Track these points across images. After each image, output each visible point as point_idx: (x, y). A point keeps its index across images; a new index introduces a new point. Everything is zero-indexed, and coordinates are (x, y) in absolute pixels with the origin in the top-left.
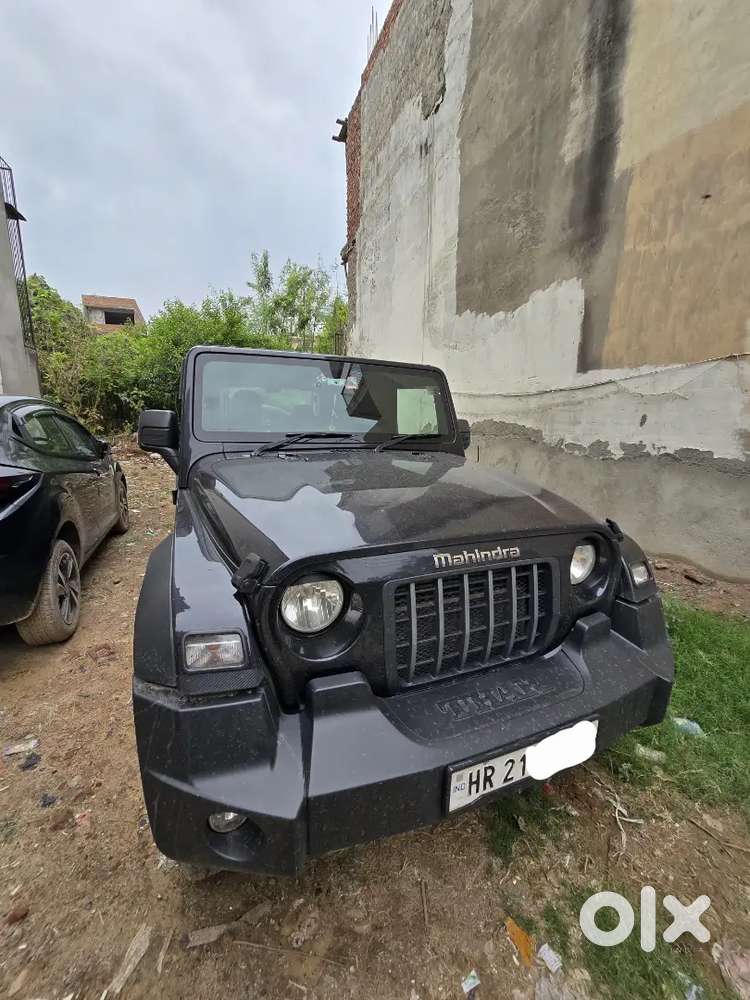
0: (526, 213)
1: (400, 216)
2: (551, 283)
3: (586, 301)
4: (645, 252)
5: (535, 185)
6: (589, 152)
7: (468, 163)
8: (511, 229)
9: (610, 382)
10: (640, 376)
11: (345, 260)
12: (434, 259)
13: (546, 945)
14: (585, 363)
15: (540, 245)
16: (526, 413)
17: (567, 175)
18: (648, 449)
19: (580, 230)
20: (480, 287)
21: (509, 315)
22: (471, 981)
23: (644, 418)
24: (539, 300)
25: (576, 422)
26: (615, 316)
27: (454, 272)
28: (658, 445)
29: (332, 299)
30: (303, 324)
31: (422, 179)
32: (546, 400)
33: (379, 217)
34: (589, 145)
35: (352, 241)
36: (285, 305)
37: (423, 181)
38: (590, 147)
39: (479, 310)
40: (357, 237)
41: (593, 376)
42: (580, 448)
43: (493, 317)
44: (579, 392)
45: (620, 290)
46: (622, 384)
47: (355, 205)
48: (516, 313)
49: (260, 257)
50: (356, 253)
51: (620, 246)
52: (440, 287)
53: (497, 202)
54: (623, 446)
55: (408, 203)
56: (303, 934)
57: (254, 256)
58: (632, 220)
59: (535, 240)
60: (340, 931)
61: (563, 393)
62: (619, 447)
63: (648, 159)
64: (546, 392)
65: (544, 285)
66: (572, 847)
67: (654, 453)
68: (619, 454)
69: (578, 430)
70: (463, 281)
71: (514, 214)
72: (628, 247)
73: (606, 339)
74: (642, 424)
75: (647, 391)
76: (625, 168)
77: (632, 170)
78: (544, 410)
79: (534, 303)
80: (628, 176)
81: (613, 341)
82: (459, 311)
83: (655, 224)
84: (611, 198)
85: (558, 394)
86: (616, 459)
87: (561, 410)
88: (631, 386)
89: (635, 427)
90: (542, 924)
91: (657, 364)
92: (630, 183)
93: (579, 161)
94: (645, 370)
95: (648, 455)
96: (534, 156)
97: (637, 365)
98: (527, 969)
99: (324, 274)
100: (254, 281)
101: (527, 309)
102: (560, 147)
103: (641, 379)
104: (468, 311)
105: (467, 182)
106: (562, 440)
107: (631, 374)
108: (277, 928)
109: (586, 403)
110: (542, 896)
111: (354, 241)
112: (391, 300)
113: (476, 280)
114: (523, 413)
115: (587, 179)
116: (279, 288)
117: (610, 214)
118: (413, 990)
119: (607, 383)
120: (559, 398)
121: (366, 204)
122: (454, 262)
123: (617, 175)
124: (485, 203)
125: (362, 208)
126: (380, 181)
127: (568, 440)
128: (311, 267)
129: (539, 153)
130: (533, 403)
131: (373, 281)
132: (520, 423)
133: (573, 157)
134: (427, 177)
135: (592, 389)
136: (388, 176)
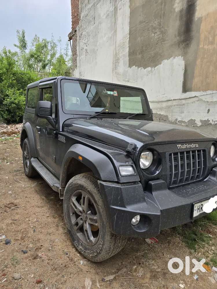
0: (160, 29)
1: (100, 23)
2: (171, 57)
3: (185, 65)
4: (207, 48)
5: (163, 18)
6: (185, 9)
7: (133, 4)
8: (153, 35)
9: (195, 97)
10: (207, 95)
11: (70, 39)
12: (118, 42)
13: (214, 267)
14: (185, 89)
15: (166, 42)
16: (161, 109)
17: (176, 16)
18: (211, 122)
19: (182, 38)
20: (139, 56)
21: (153, 69)
22: (196, 277)
23: (209, 110)
24: (166, 63)
25: (182, 112)
26: (197, 72)
27: (127, 50)
28: (214, 120)
29: (57, 55)
30: (44, 67)
31: (111, 8)
32: (170, 103)
33: (90, 22)
34: (185, 6)
35: (74, 31)
36: (36, 57)
37: (112, 9)
38: (186, 7)
39: (139, 66)
40: (77, 29)
41: (188, 94)
42: (184, 122)
43: (146, 69)
44: (183, 100)
45: (198, 62)
46: (200, 97)
47: (76, 15)
48: (156, 68)
49: (21, 33)
50: (77, 36)
51: (198, 46)
52: (121, 55)
53: (147, 23)
54: (201, 121)
55: (104, 17)
56: (140, 274)
57: (18, 32)
58: (202, 36)
59: (163, 40)
60: (151, 271)
61: (177, 101)
62: (199, 121)
63: (208, 15)
64: (170, 100)
65: (168, 58)
66: (213, 245)
67: (213, 123)
68: (199, 124)
69: (183, 115)
70: (132, 53)
71: (155, 28)
72: (201, 46)
73: (193, 80)
74: (208, 112)
75: (210, 100)
76: (199, 17)
77: (202, 18)
78: (169, 107)
79: (163, 64)
80: (200, 19)
81: (196, 81)
82: (130, 66)
83: (211, 39)
84: (194, 27)
85: (174, 101)
86: (198, 126)
87: (176, 108)
88: (203, 98)
89: (206, 114)
90: (211, 263)
91: (213, 90)
92: (201, 23)
93: (181, 11)
94: (209, 92)
95: (211, 124)
96: (163, 6)
97: (205, 90)
98: (210, 273)
99: (54, 44)
100: (18, 44)
101: (160, 67)
102: (174, 5)
103: (207, 96)
104: (134, 66)
105: (133, 13)
106: (177, 119)
107: (204, 94)
108: (131, 274)
109: (186, 104)
110: (209, 257)
111: (76, 31)
112: (96, 59)
113: (138, 54)
114: (160, 109)
115: (184, 19)
116: (31, 48)
117: (194, 33)
118: (180, 281)
119: (194, 97)
120: (175, 103)
121: (82, 15)
122: (127, 45)
123: (196, 19)
124: (141, 22)
125: (80, 16)
126: (90, 6)
127: (179, 119)
128: (48, 40)
129: (165, 6)
130: (164, 105)
131: (86, 50)
132: (159, 113)
133: (179, 9)
134: (114, 8)
135: (188, 99)
136: (94, 4)
